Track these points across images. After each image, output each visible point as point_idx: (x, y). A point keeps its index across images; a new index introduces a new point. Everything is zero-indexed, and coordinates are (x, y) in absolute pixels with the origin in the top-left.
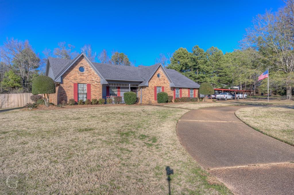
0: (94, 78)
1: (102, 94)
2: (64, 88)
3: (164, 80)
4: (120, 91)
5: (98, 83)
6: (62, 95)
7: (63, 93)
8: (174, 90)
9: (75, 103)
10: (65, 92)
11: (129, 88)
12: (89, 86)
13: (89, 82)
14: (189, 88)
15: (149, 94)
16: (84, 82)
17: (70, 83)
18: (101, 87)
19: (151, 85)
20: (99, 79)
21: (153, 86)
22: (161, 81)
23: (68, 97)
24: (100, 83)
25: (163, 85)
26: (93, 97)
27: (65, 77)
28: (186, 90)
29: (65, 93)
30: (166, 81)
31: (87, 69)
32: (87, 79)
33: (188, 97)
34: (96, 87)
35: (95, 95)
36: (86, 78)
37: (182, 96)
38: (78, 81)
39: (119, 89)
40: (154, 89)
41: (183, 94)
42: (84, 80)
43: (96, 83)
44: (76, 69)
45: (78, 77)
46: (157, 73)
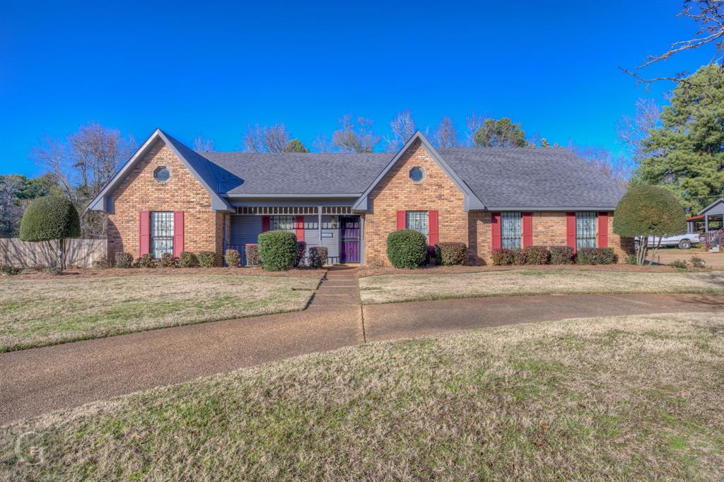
0: (192, 195)
1: (215, 239)
2: (116, 224)
3: (440, 186)
4: (303, 228)
5: (204, 210)
6: (113, 242)
7: (114, 237)
8: (494, 221)
9: (149, 262)
10: (118, 233)
11: (320, 218)
12: (180, 217)
13: (179, 207)
14: (571, 214)
15: (376, 237)
16: (165, 207)
17: (132, 212)
18: (213, 220)
19: (384, 206)
20: (207, 196)
21: (392, 211)
22: (427, 193)
23: (126, 246)
24: (210, 209)
25: (433, 206)
26: (190, 248)
27: (120, 198)
28: (556, 219)
29: (120, 237)
30: (446, 192)
31: (174, 171)
32: (176, 199)
33: (565, 244)
34: (199, 218)
35: (196, 241)
36: (173, 196)
37: (535, 244)
38: (151, 205)
39: (301, 224)
40: (395, 219)
41: (541, 236)
42: (166, 202)
43: (198, 208)
44: (147, 173)
45: (151, 196)
46: (408, 166)
